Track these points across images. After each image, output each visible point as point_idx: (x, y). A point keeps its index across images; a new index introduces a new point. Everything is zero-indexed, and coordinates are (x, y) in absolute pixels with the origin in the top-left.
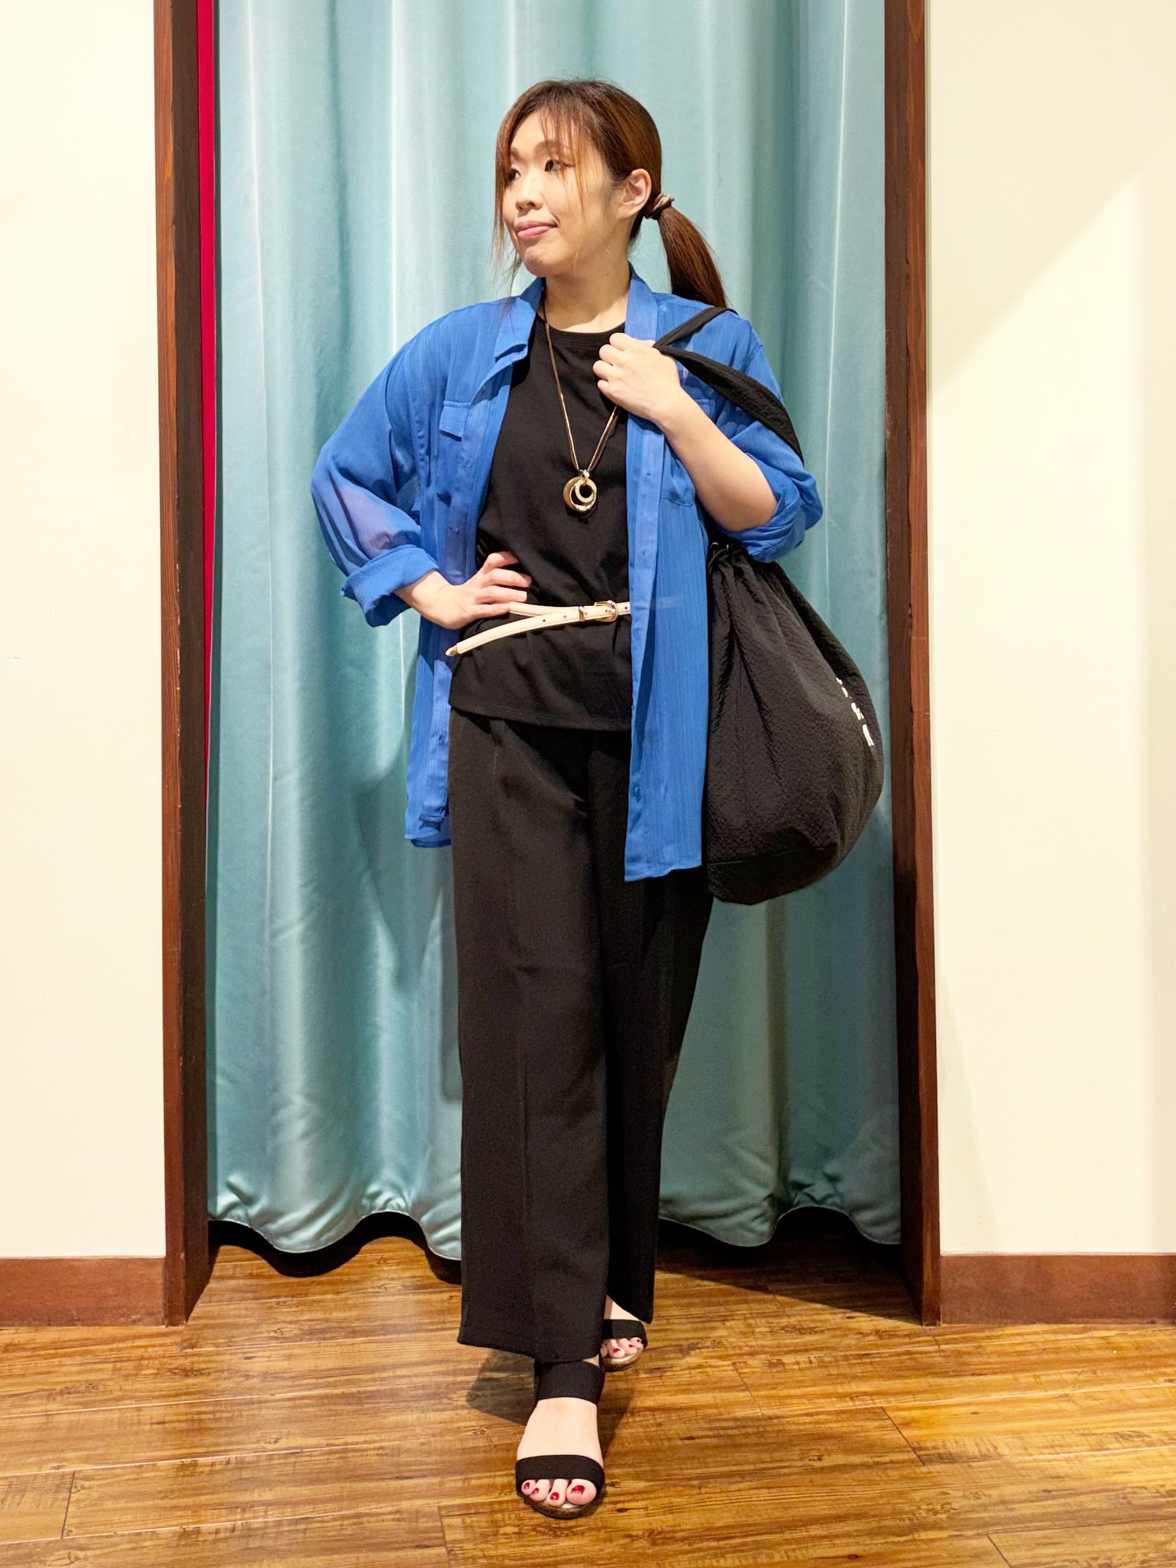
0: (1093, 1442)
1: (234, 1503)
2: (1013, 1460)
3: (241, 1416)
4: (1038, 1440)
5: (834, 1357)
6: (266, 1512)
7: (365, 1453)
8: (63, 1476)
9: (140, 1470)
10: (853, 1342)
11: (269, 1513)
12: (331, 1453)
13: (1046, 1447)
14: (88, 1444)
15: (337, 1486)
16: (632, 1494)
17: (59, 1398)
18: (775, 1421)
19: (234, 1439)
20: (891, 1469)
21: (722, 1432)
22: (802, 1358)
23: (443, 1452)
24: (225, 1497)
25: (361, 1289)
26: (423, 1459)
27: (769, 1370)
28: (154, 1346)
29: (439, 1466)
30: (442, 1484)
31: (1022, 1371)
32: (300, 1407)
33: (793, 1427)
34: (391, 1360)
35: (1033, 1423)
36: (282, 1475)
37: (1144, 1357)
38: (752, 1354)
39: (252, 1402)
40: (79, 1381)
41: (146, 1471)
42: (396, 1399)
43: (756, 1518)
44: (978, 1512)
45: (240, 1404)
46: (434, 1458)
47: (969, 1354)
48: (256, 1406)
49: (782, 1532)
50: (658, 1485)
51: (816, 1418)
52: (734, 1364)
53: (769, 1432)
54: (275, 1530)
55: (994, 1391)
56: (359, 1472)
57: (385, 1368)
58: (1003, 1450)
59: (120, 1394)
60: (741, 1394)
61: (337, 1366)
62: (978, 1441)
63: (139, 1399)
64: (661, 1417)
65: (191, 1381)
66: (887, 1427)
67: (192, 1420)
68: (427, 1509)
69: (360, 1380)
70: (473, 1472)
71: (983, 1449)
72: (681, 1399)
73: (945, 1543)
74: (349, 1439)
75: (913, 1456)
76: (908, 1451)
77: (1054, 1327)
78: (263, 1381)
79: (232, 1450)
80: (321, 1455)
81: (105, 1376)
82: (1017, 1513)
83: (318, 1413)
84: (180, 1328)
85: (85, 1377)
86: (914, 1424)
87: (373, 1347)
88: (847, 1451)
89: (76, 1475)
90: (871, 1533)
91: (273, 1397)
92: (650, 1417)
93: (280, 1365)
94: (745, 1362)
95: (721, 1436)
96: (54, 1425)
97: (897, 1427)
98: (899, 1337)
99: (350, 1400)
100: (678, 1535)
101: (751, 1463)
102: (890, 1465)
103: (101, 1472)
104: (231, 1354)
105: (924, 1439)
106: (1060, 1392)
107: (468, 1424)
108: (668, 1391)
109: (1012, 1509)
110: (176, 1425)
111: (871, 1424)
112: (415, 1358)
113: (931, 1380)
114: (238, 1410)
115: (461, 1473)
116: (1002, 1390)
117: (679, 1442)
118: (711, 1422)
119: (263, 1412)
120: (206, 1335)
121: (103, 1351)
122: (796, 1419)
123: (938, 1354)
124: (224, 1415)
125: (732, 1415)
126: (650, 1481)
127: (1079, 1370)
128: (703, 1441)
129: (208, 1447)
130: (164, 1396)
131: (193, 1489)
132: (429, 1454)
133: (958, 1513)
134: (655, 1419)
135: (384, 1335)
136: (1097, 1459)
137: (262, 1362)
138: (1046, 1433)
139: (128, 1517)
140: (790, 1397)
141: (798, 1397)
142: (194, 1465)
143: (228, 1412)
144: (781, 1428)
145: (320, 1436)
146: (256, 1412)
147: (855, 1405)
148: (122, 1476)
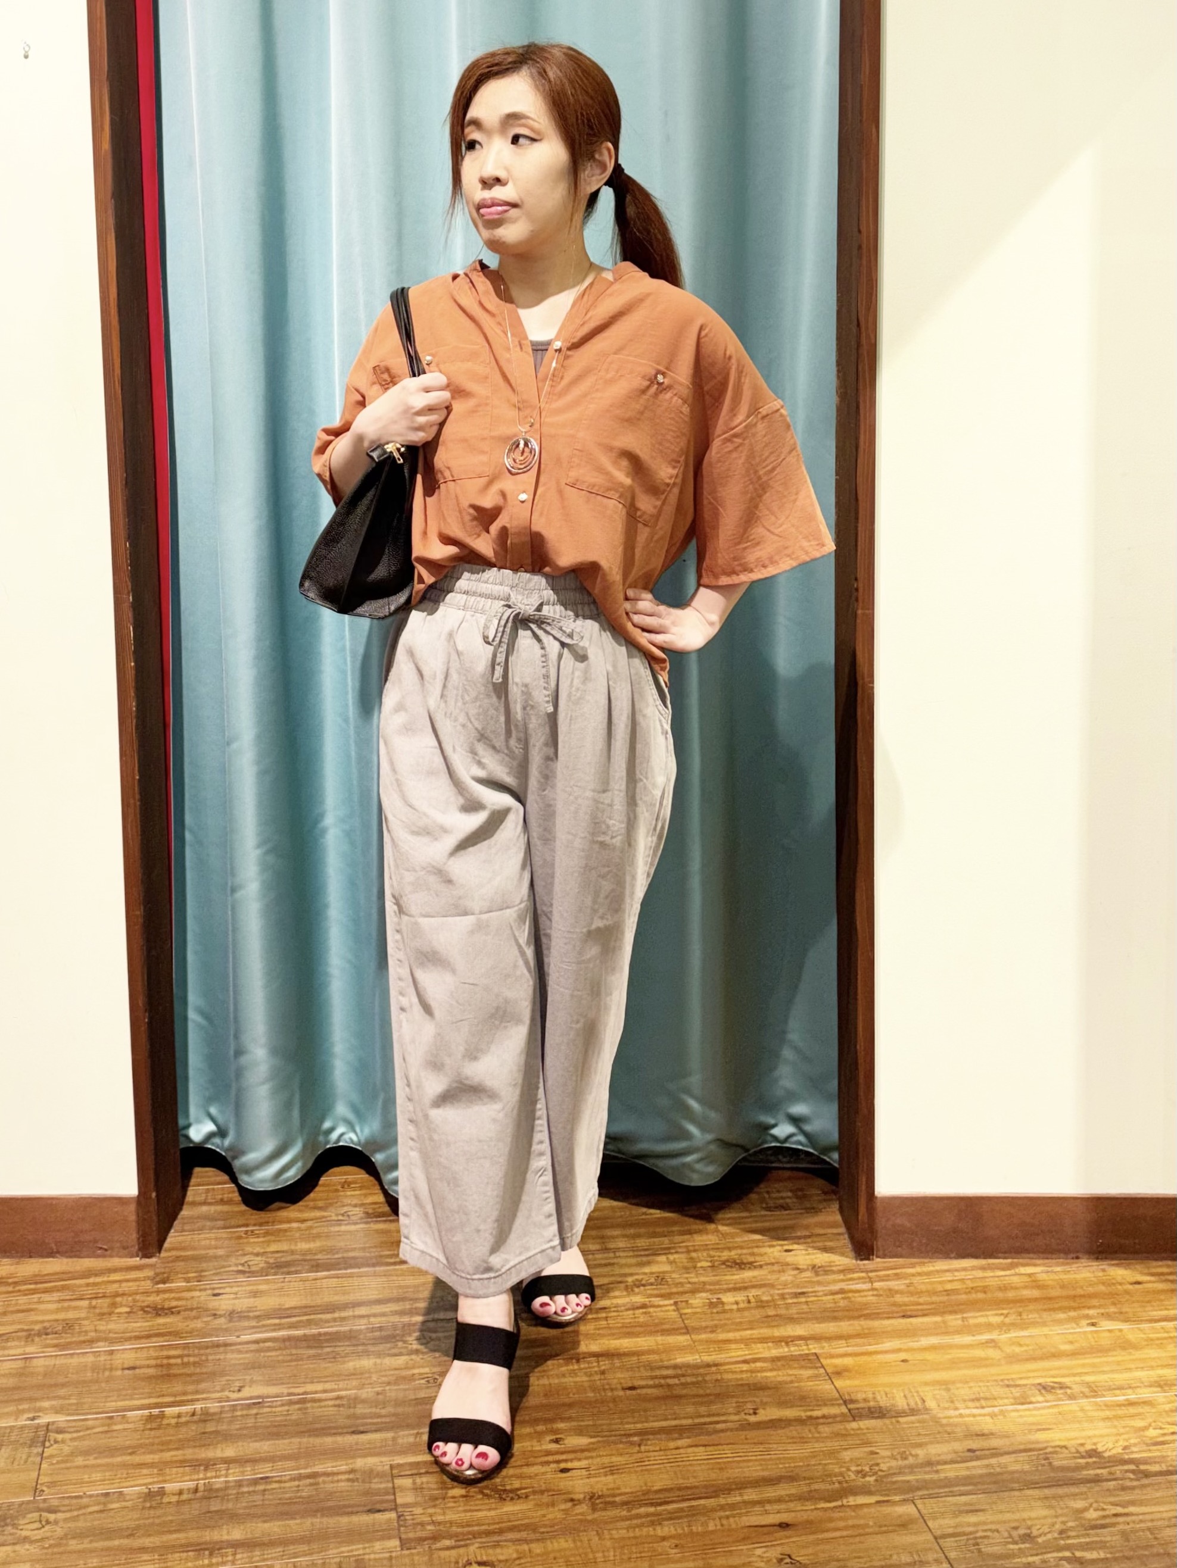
0: (1018, 1395)
1: (197, 1460)
2: (940, 1415)
3: (207, 1360)
5: (771, 1295)
6: (228, 1470)
7: (321, 1404)
8: (38, 1427)
10: (790, 1279)
11: (231, 1471)
12: (291, 1403)
13: (973, 1400)
14: (61, 1393)
15: (296, 1440)
16: (574, 1451)
18: (714, 1369)
19: (203, 1386)
20: (824, 1424)
21: (662, 1381)
22: (741, 1297)
23: (397, 1403)
24: (190, 1453)
25: (324, 1217)
26: (378, 1411)
27: (709, 1311)
28: (128, 1281)
29: (393, 1419)
30: (395, 1439)
31: (950, 1312)
32: (263, 1350)
33: (730, 1376)
34: (351, 1298)
35: (958, 1373)
36: (246, 1429)
37: (1067, 1297)
38: (693, 1292)
39: (218, 1346)
40: (57, 1320)
41: (116, 1423)
42: (354, 1342)
43: (693, 1480)
44: (905, 1474)
45: (207, 1348)
46: (391, 1409)
47: (901, 1292)
48: (222, 1349)
49: (717, 1496)
50: (599, 1442)
51: (753, 1365)
52: (675, 1303)
53: (705, 1381)
54: (234, 1492)
55: (923, 1335)
56: (317, 1426)
57: (345, 1307)
58: (931, 1404)
59: (93, 1334)
60: (682, 1339)
61: (299, 1304)
62: (907, 1392)
63: (112, 1342)
64: (605, 1364)
65: (161, 1321)
66: (817, 1376)
67: (162, 1365)
68: (379, 1468)
69: (321, 1320)
71: (911, 1403)
72: (625, 1344)
73: (873, 1510)
74: (310, 1387)
75: (845, 1409)
76: (839, 1405)
77: (982, 1262)
78: (230, 1321)
79: (198, 1400)
80: (283, 1405)
82: (942, 1476)
83: (280, 1358)
84: (150, 1260)
85: (61, 1316)
86: (846, 1374)
87: (331, 1283)
88: (782, 1404)
89: (50, 1427)
90: (801, 1498)
91: (239, 1340)
92: (595, 1364)
93: (243, 1304)
94: (686, 1302)
95: (662, 1386)
96: (31, 1370)
97: (829, 1377)
98: (835, 1272)
99: (311, 1343)
100: (618, 1499)
101: (690, 1417)
102: (822, 1420)
103: (74, 1424)
104: (200, 1290)
105: (853, 1390)
106: (987, 1337)
107: (422, 1370)
108: (613, 1334)
109: (937, 1472)
110: (145, 1371)
111: (807, 1373)
112: (373, 1295)
113: (863, 1323)
114: (207, 1355)
115: (414, 1428)
116: (931, 1334)
117: (622, 1393)
118: (652, 1369)
119: (229, 1356)
120: (178, 1269)
121: (80, 1286)
122: (732, 1366)
123: (871, 1293)
124: (192, 1359)
125: (672, 1362)
126: (592, 1437)
127: (1005, 1312)
128: (644, 1391)
129: (175, 1396)
130: (134, 1337)
131: (161, 1443)
132: (384, 1404)
133: (886, 1476)
134: (599, 1366)
135: (345, 1268)
136: (1021, 1413)
137: (229, 1299)
138: (972, 1384)
139: (97, 1476)
140: (729, 1341)
141: (736, 1341)
142: (162, 1416)
143: (194, 1356)
144: (719, 1377)
145: (283, 1384)
146: (222, 1357)
147: (790, 1351)
148: (93, 1428)
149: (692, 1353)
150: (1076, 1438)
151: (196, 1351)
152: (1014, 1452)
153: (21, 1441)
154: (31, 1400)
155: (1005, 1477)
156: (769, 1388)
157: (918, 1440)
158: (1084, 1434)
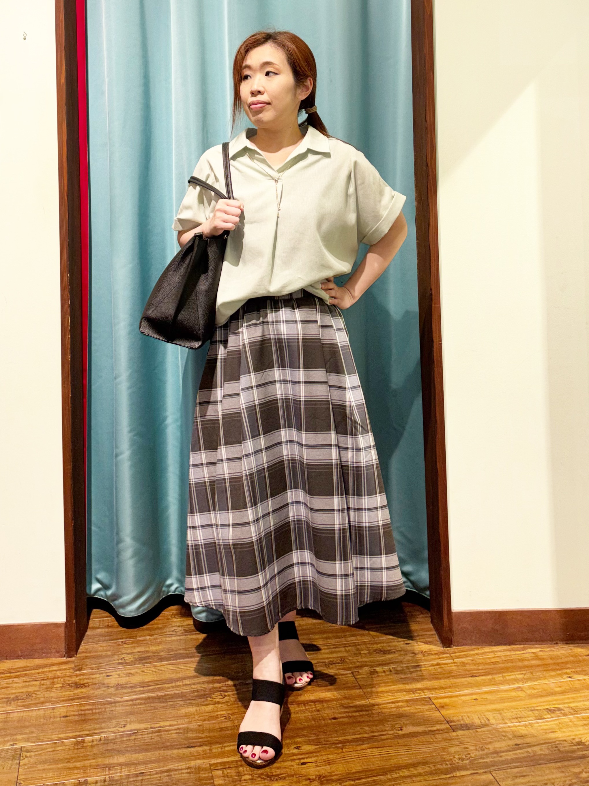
0: (537, 715)
1: (104, 764)
2: (498, 727)
3: (106, 711)
4: (508, 714)
5: (402, 667)
6: (121, 769)
7: (170, 732)
8: (16, 750)
9: (54, 745)
10: (410, 658)
11: (123, 770)
12: (153, 732)
13: (514, 719)
14: (28, 731)
15: (157, 752)
16: (307, 753)
17: (13, 703)
18: (376, 707)
19: (104, 725)
20: (438, 734)
21: (350, 714)
22: (386, 668)
23: (210, 730)
24: (100, 761)
25: (163, 633)
26: (200, 735)
27: (370, 676)
28: (60, 670)
29: (208, 739)
30: (210, 750)
31: (496, 673)
32: (135, 705)
33: (386, 710)
34: (181, 675)
35: (506, 704)
36: (128, 747)
37: (555, 664)
38: (361, 667)
39: (111, 703)
40: (23, 692)
41: (58, 747)
42: (184, 698)
43: (372, 766)
44: (484, 758)
45: (105, 704)
46: (207, 734)
47: (469, 664)
48: (113, 705)
49: (387, 774)
50: (320, 748)
51: (397, 704)
52: (352, 672)
53: (372, 713)
54: (126, 781)
55: (484, 686)
56: (168, 744)
57: (177, 680)
58: (493, 721)
59: (43, 699)
60: (358, 691)
61: (152, 679)
62: (479, 716)
63: (54, 703)
64: (319, 706)
65: (80, 690)
66: (432, 709)
67: (82, 715)
68: (204, 766)
69: (166, 687)
70: (225, 742)
71: (483, 721)
72: (328, 695)
73: (469, 778)
74: (162, 724)
75: (448, 726)
76: (445, 724)
77: (509, 647)
78: (117, 690)
79: (102, 732)
80: (149, 734)
81: (36, 689)
82: (503, 758)
83: (145, 708)
84: (73, 659)
85: (26, 690)
86: (446, 707)
87: (170, 667)
88: (414, 724)
89: (23, 749)
90: (431, 773)
91: (122, 700)
92: (314, 706)
93: (123, 680)
94: (358, 672)
95: (350, 717)
96: (10, 719)
97: (438, 709)
98: (433, 654)
99: (161, 700)
100: (333, 778)
101: (366, 733)
102: (437, 732)
103: (35, 747)
104: (100, 674)
105: (452, 715)
106: (516, 686)
107: (222, 713)
108: (321, 690)
109: (501, 756)
110: (73, 718)
111: (426, 707)
113: (452, 680)
114: (105, 708)
115: (220, 744)
116: (488, 685)
117: (329, 721)
118: (344, 708)
119: (117, 709)
120: (87, 663)
121: (34, 674)
122: (386, 705)
123: (453, 665)
124: (97, 711)
125: (354, 704)
126: (316, 745)
127: (524, 672)
128: (341, 720)
129: (89, 731)
130: (67, 700)
131: (82, 757)
132: (203, 731)
133: (475, 760)
134: (316, 707)
135: (176, 660)
136: (540, 724)
137: (115, 678)
138: (513, 710)
139: (50, 775)
140: (384, 692)
141: (387, 692)
142: (83, 741)
143: (99, 709)
144: (380, 711)
145: (147, 722)
146: (114, 709)
147: (415, 696)
148: (46, 749)
149: (364, 699)
150: (570, 736)
151: (99, 707)
152: (538, 745)
153: (8, 757)
154: (12, 735)
155: (535, 757)
156: (407, 716)
157: (487, 740)
158: (574, 733)
